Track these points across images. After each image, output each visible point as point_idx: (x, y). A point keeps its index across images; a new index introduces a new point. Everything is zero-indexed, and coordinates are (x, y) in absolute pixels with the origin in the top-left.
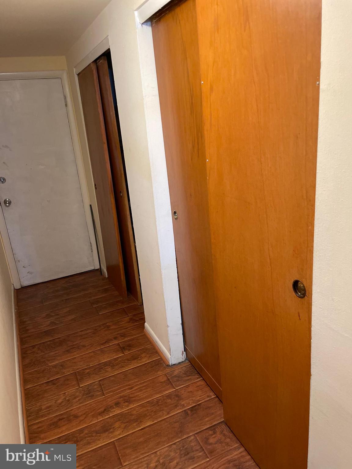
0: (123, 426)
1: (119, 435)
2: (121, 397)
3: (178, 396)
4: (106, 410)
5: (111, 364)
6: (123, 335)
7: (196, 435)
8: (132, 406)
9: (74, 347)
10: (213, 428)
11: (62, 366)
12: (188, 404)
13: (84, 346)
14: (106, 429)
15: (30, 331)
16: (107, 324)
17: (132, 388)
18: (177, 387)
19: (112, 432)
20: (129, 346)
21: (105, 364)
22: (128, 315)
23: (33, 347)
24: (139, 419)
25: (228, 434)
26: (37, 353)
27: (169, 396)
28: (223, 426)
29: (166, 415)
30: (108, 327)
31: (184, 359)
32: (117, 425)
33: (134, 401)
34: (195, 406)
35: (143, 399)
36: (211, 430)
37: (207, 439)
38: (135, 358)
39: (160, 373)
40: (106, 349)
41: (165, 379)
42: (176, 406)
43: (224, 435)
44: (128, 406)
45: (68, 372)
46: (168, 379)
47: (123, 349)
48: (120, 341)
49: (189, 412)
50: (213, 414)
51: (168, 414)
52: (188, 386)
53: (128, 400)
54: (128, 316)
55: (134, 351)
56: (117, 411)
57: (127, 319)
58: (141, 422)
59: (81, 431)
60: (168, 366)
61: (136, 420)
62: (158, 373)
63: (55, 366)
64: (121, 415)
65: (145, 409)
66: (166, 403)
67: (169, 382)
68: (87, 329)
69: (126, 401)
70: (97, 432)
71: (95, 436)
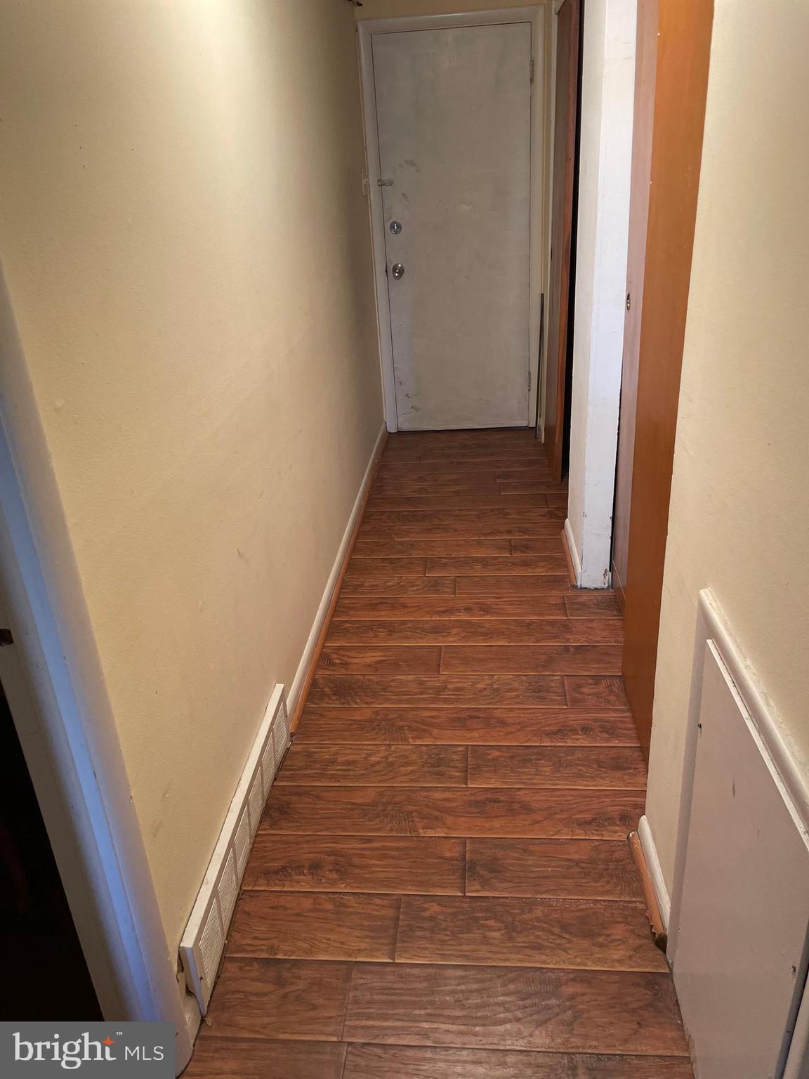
0: (463, 634)
1: (452, 642)
2: (477, 603)
3: (566, 627)
4: (449, 611)
5: (485, 562)
6: (523, 531)
7: (565, 677)
8: (488, 617)
9: (441, 527)
10: (597, 679)
11: (412, 545)
12: (575, 640)
13: (456, 530)
14: (437, 630)
15: (387, 493)
16: (506, 511)
17: (500, 598)
18: (571, 616)
19: (444, 636)
20: (526, 547)
21: (476, 560)
22: (547, 505)
23: (383, 513)
24: (488, 635)
25: (617, 691)
26: (385, 522)
27: (552, 623)
28: (617, 682)
29: (533, 642)
30: (507, 514)
31: (607, 585)
32: (455, 631)
33: (495, 613)
34: (587, 646)
35: (509, 615)
36: (593, 679)
37: (580, 686)
38: (526, 564)
39: (554, 593)
40: (486, 542)
41: (559, 601)
42: (555, 637)
43: (611, 691)
44: (481, 616)
45: (416, 554)
46: (564, 604)
47: (512, 548)
48: (516, 537)
49: (572, 649)
50: (610, 663)
51: (537, 641)
52: (590, 621)
53: (486, 609)
54: (548, 507)
55: (530, 555)
56: (465, 617)
57: (544, 511)
58: (491, 638)
59: (404, 623)
60: (575, 587)
61: (484, 634)
62: (553, 592)
63: (402, 543)
64: (468, 622)
65: (505, 626)
66: (542, 629)
67: (563, 607)
68: (473, 510)
69: (481, 609)
70: (423, 630)
71: (419, 633)
